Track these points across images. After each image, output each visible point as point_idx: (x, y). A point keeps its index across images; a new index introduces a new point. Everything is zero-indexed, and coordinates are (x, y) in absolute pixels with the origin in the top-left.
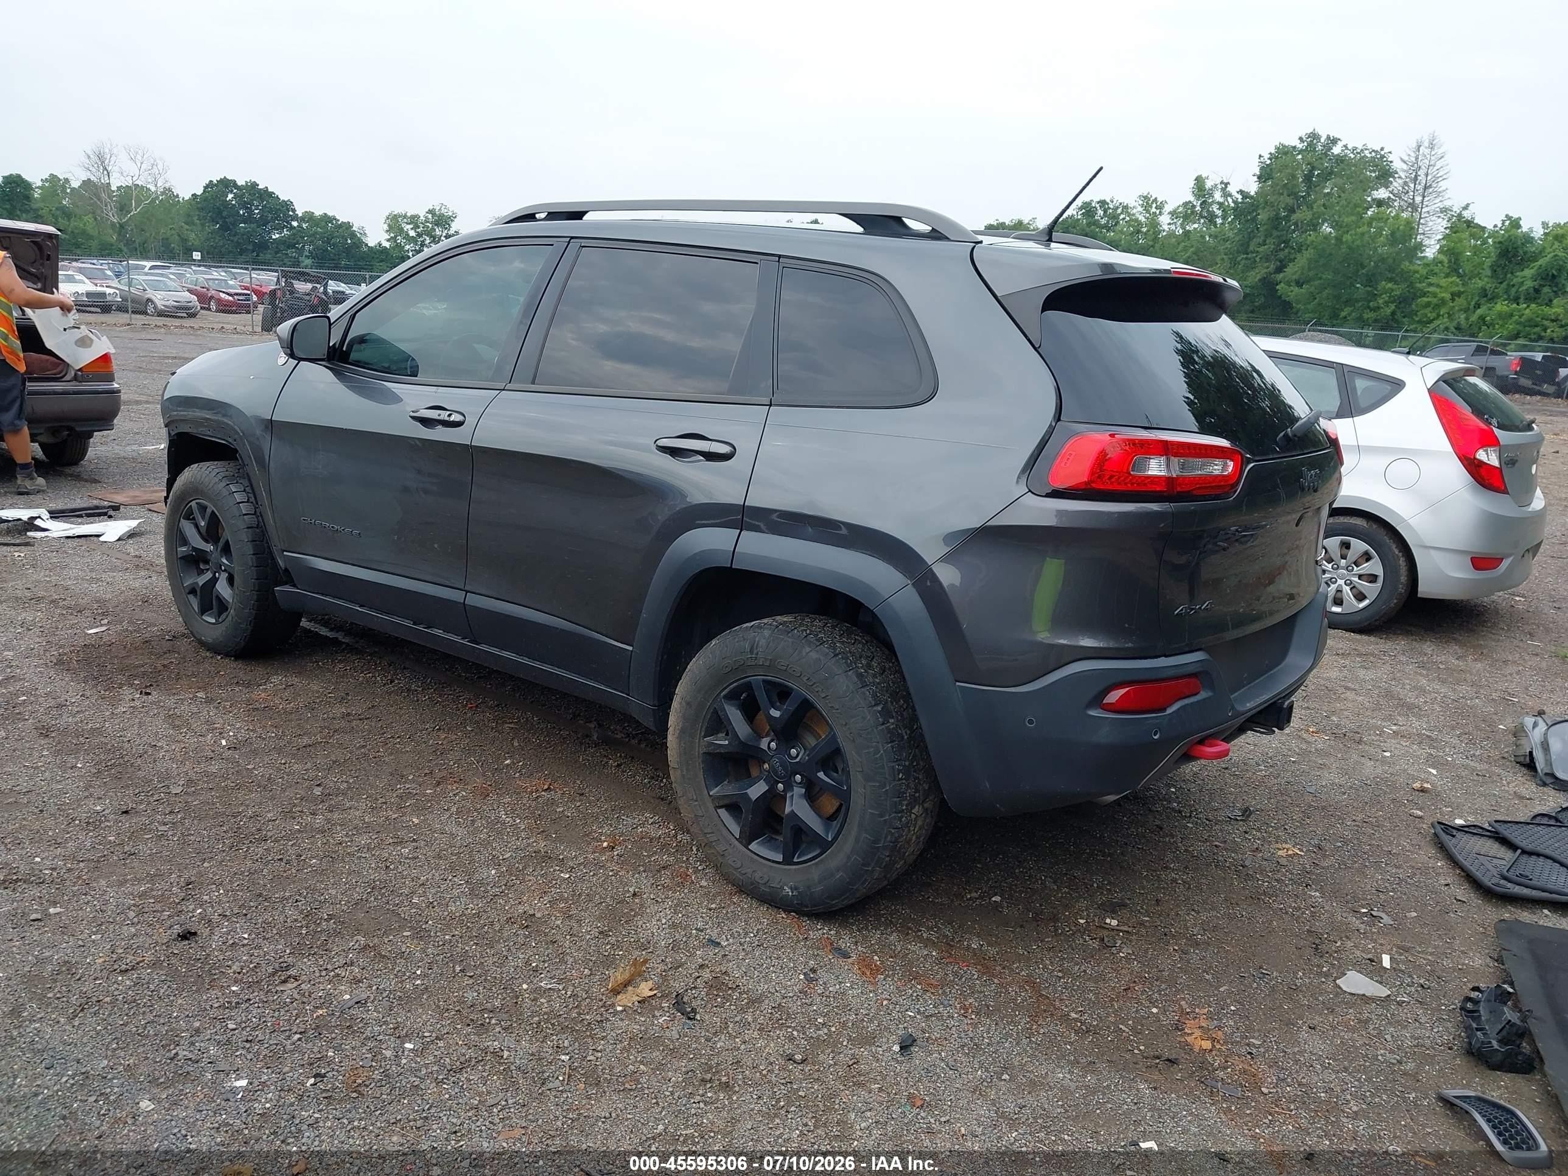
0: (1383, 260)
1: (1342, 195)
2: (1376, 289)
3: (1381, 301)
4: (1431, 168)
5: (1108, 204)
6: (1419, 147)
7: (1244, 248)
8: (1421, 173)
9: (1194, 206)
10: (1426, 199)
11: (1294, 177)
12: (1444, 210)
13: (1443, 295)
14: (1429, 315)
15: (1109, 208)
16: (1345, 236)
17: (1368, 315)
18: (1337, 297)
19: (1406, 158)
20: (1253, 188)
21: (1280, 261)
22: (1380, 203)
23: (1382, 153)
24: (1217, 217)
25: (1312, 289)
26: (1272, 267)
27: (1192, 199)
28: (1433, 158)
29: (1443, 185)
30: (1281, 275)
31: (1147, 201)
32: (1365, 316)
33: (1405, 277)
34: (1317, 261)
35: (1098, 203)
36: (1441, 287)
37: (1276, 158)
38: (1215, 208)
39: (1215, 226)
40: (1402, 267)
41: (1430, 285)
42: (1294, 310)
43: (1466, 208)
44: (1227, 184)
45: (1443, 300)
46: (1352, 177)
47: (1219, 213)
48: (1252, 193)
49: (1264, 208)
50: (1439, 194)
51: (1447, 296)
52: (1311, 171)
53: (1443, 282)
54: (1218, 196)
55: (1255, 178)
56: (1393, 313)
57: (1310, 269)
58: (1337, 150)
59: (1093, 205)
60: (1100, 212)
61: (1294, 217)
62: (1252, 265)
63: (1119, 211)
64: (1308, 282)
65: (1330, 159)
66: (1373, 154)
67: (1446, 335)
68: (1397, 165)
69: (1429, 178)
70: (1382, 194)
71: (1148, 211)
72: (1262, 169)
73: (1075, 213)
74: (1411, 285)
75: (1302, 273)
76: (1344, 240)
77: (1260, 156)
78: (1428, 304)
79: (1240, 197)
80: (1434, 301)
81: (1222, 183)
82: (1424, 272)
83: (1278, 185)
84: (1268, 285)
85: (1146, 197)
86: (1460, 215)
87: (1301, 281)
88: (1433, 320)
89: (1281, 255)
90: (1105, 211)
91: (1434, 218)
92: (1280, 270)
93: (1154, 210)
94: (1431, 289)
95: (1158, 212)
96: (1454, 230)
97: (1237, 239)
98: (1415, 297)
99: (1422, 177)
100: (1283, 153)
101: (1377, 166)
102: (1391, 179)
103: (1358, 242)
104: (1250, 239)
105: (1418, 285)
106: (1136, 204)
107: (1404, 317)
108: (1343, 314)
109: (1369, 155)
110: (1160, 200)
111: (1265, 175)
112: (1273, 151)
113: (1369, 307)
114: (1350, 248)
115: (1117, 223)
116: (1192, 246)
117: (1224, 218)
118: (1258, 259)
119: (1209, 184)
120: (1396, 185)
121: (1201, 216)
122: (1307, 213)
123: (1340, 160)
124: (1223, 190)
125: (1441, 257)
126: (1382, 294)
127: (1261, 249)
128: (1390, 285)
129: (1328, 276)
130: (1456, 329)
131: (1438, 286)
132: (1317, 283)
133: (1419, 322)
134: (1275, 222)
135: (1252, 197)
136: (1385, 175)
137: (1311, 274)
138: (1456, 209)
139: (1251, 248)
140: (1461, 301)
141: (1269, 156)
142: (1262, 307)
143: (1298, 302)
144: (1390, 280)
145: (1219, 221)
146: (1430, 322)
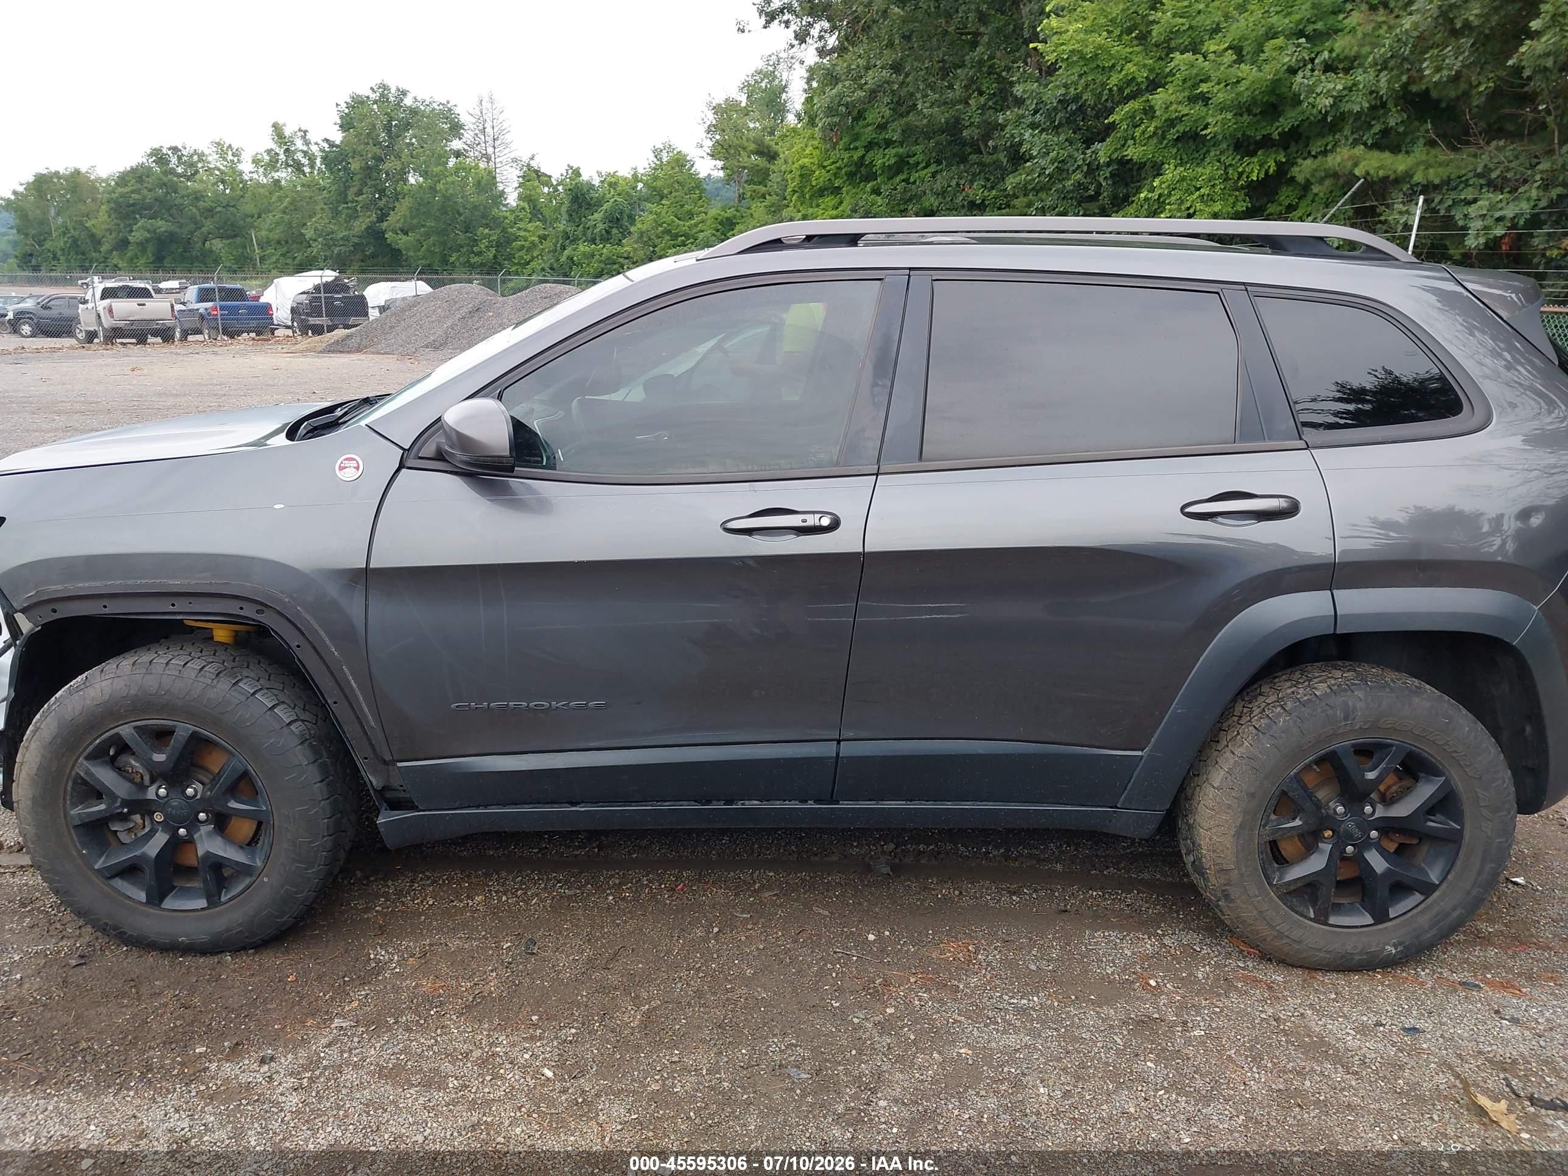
0: (475, 207)
1: (425, 145)
2: (476, 234)
3: (482, 246)
4: (495, 121)
5: (180, 151)
6: (481, 101)
7: (343, 197)
8: (488, 125)
9: (277, 154)
10: (497, 150)
11: (374, 126)
12: (515, 160)
13: (533, 238)
14: (525, 257)
15: (183, 155)
16: (438, 184)
17: (474, 260)
18: (444, 244)
19: (472, 112)
20: (337, 137)
21: (381, 210)
22: (458, 154)
23: (449, 106)
24: (303, 165)
25: (418, 237)
26: (374, 218)
27: (273, 146)
28: (495, 112)
29: (508, 138)
30: (385, 224)
31: (222, 149)
32: (473, 261)
33: (495, 223)
34: (418, 210)
35: (169, 149)
36: (529, 231)
37: (353, 107)
38: (299, 156)
39: (304, 175)
40: (493, 213)
41: (519, 229)
42: (404, 257)
43: (532, 159)
44: (305, 132)
45: (532, 242)
46: (430, 129)
47: (305, 161)
48: (338, 142)
49: (353, 158)
50: (507, 145)
51: (536, 239)
52: (390, 122)
53: (531, 226)
54: (299, 144)
55: (337, 127)
56: (495, 257)
57: (412, 218)
58: (408, 101)
59: (164, 151)
60: (174, 160)
61: (385, 166)
62: (354, 215)
63: (195, 158)
64: (413, 229)
65: (404, 111)
66: (441, 107)
67: (544, 276)
68: (464, 118)
69: (495, 130)
70: (456, 144)
71: (225, 159)
72: (341, 118)
73: (145, 161)
74: (504, 230)
75: (405, 222)
76: (438, 189)
77: (337, 105)
78: (522, 248)
79: (326, 145)
80: (527, 244)
81: (300, 130)
82: (512, 218)
83: (361, 134)
84: (376, 235)
85: (218, 144)
86: (528, 165)
87: (405, 229)
88: (529, 261)
89: (381, 204)
90: (180, 158)
91: (507, 167)
92: (382, 218)
93: (230, 157)
94: (522, 233)
95: (236, 159)
96: (526, 179)
97: (333, 188)
98: (509, 241)
99: (489, 130)
100: (358, 103)
101: (447, 118)
102: (462, 131)
103: (451, 191)
104: (347, 188)
105: (510, 230)
106: (210, 151)
107: (505, 260)
108: (452, 259)
109: (438, 108)
110: (235, 147)
111: (346, 124)
112: (349, 100)
113: (473, 252)
114: (444, 196)
115: (197, 172)
116: (287, 196)
117: (312, 166)
118: (359, 208)
119: (288, 132)
120: (468, 136)
121: (288, 165)
122: (396, 163)
123: (414, 112)
124: (304, 137)
125: (521, 203)
126: (482, 240)
127: (360, 198)
128: (487, 231)
129: (431, 223)
130: (551, 269)
131: (525, 230)
132: (422, 230)
133: (518, 264)
134: (369, 171)
135: (337, 146)
136: (456, 128)
137: (415, 221)
138: (525, 159)
139: (350, 198)
140: (548, 245)
141: (345, 105)
142: (373, 256)
143: (407, 249)
144: (487, 226)
145: (307, 170)
146: (528, 263)
